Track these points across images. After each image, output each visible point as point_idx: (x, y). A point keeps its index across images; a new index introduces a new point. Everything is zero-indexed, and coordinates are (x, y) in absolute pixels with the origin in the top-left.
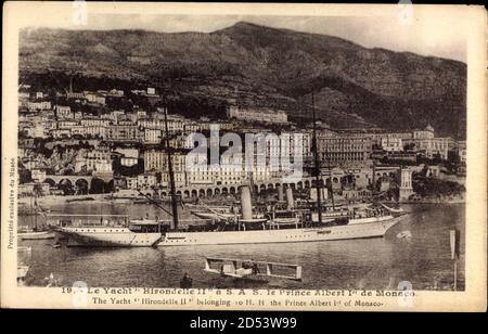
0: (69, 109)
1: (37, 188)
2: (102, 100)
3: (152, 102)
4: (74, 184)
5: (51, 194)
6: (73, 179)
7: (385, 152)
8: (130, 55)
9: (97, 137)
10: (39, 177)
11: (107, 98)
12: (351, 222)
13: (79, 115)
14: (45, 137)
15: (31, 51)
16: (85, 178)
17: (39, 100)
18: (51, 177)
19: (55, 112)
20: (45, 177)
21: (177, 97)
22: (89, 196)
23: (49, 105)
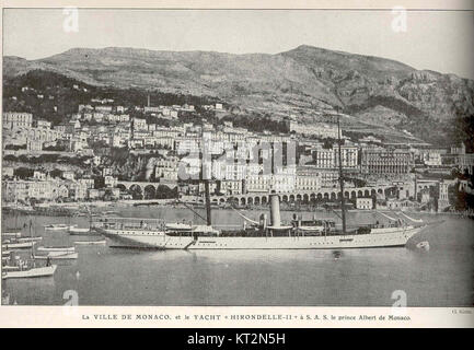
0: (144, 121)
1: (109, 193)
2: (175, 114)
3: (220, 117)
4: (143, 189)
5: (121, 198)
6: (143, 185)
7: (426, 166)
8: (204, 74)
9: (166, 147)
10: (112, 182)
11: (180, 112)
12: (373, 231)
13: (153, 127)
14: (121, 146)
15: (116, 69)
16: (153, 184)
17: (119, 114)
18: (123, 183)
19: (132, 123)
20: (117, 182)
21: (242, 113)
22: (154, 201)
23: (127, 118)
